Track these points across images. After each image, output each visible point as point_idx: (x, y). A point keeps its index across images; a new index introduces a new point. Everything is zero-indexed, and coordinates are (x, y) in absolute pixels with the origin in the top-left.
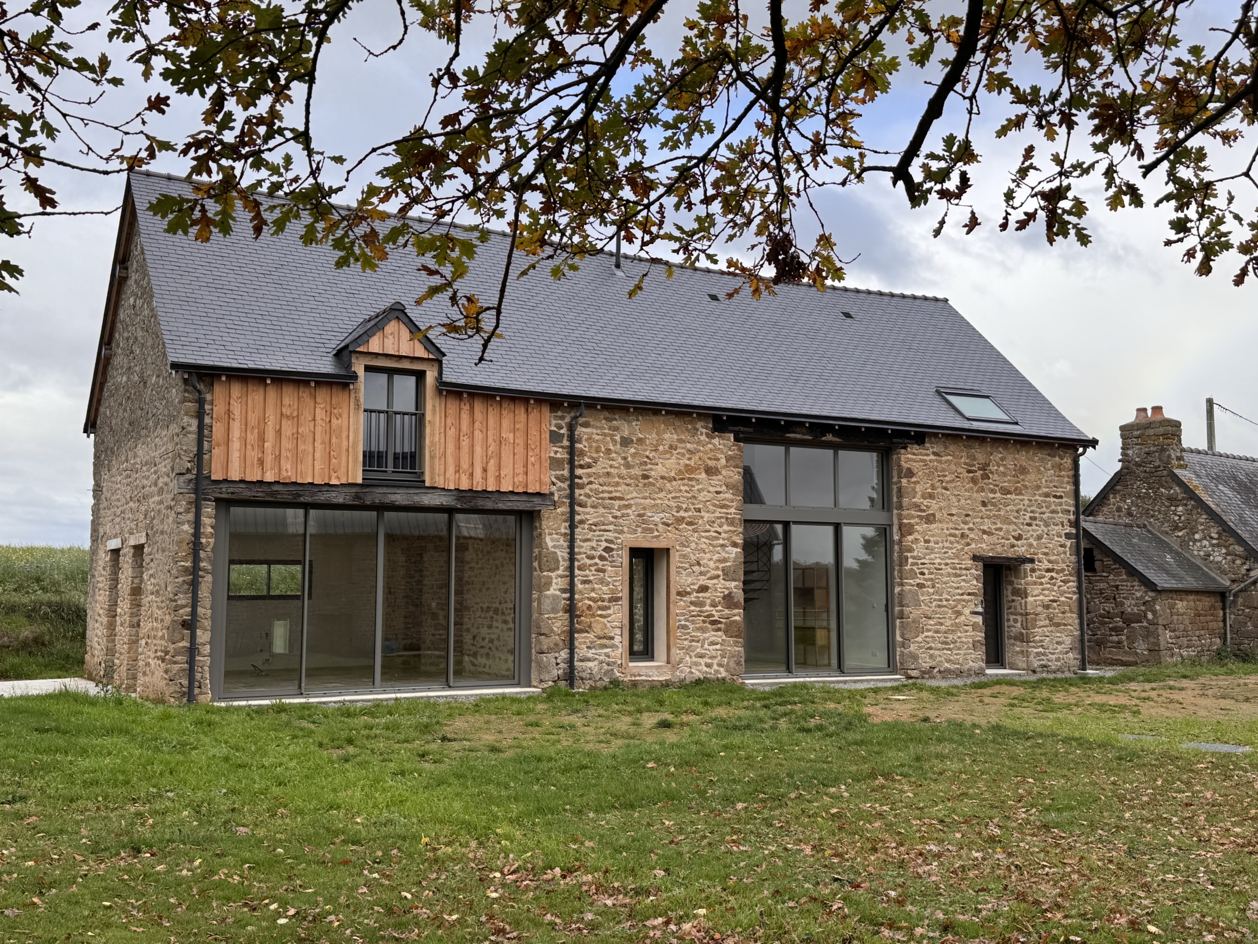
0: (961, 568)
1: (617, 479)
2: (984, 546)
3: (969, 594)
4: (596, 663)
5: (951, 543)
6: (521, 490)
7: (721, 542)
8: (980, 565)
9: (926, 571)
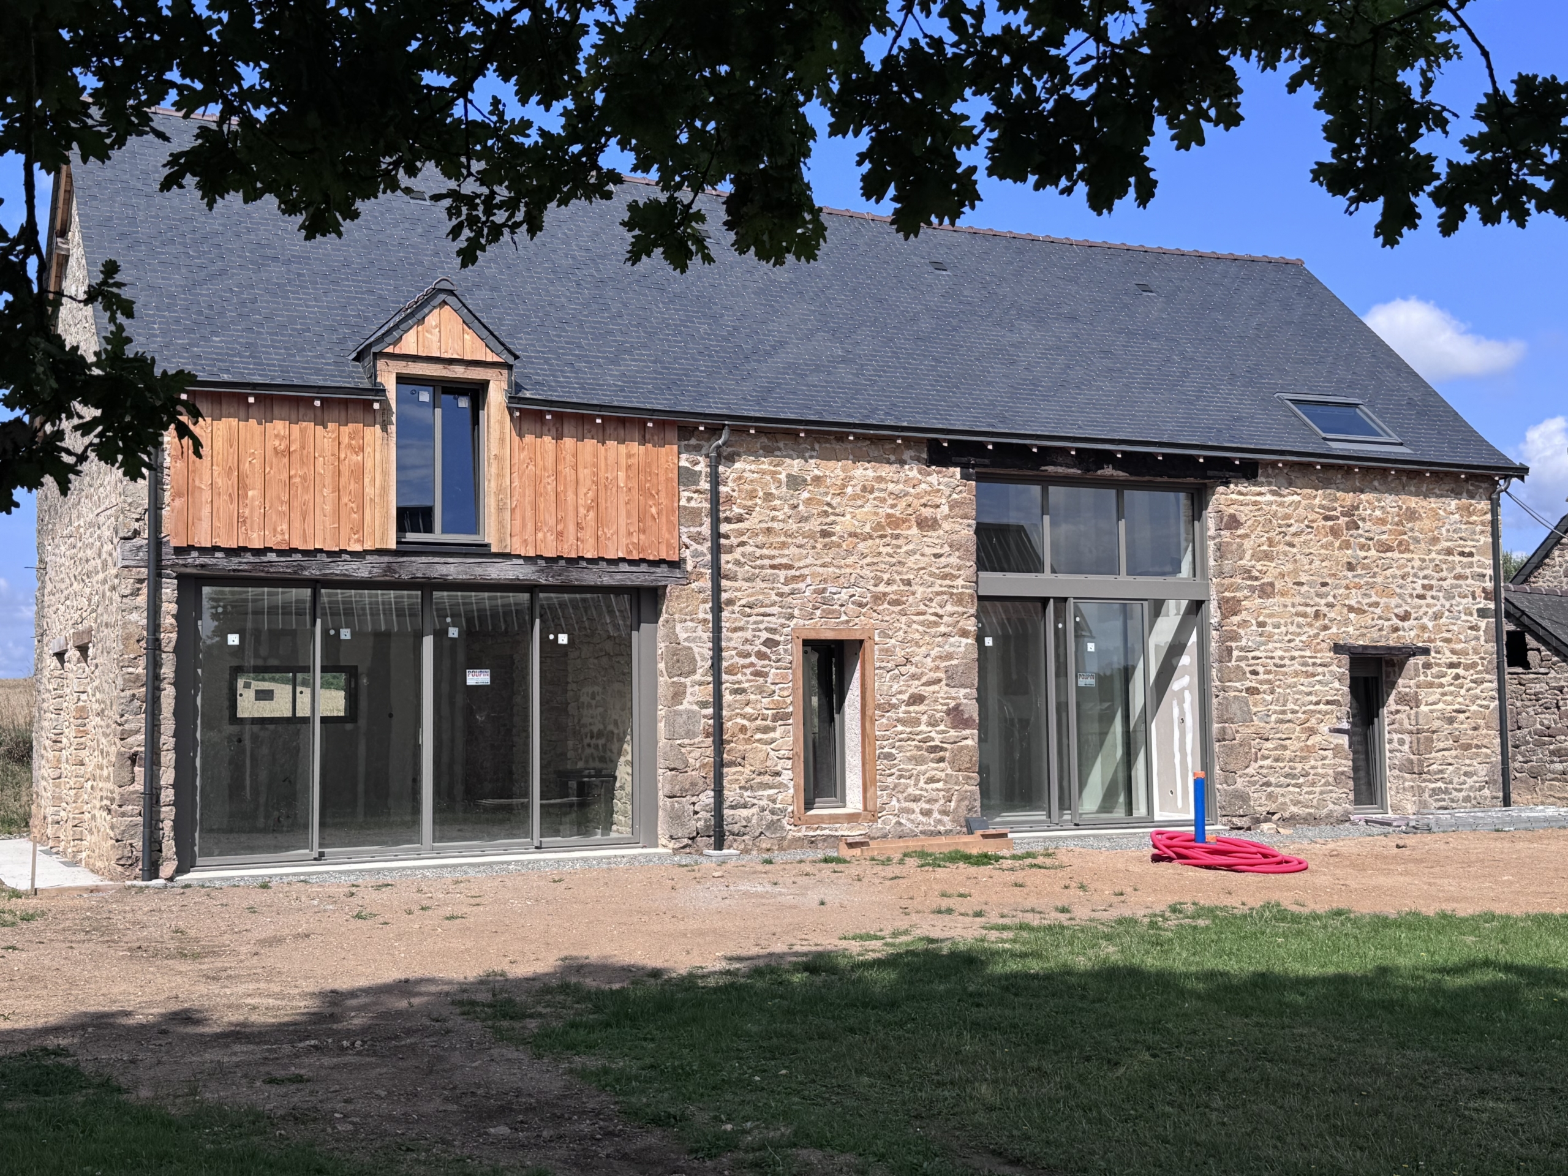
0: (1314, 664)
1: (783, 539)
2: (1351, 629)
3: (1328, 703)
4: (755, 810)
5: (1299, 626)
6: (635, 556)
7: (943, 629)
8: (1345, 659)
9: (1261, 669)
